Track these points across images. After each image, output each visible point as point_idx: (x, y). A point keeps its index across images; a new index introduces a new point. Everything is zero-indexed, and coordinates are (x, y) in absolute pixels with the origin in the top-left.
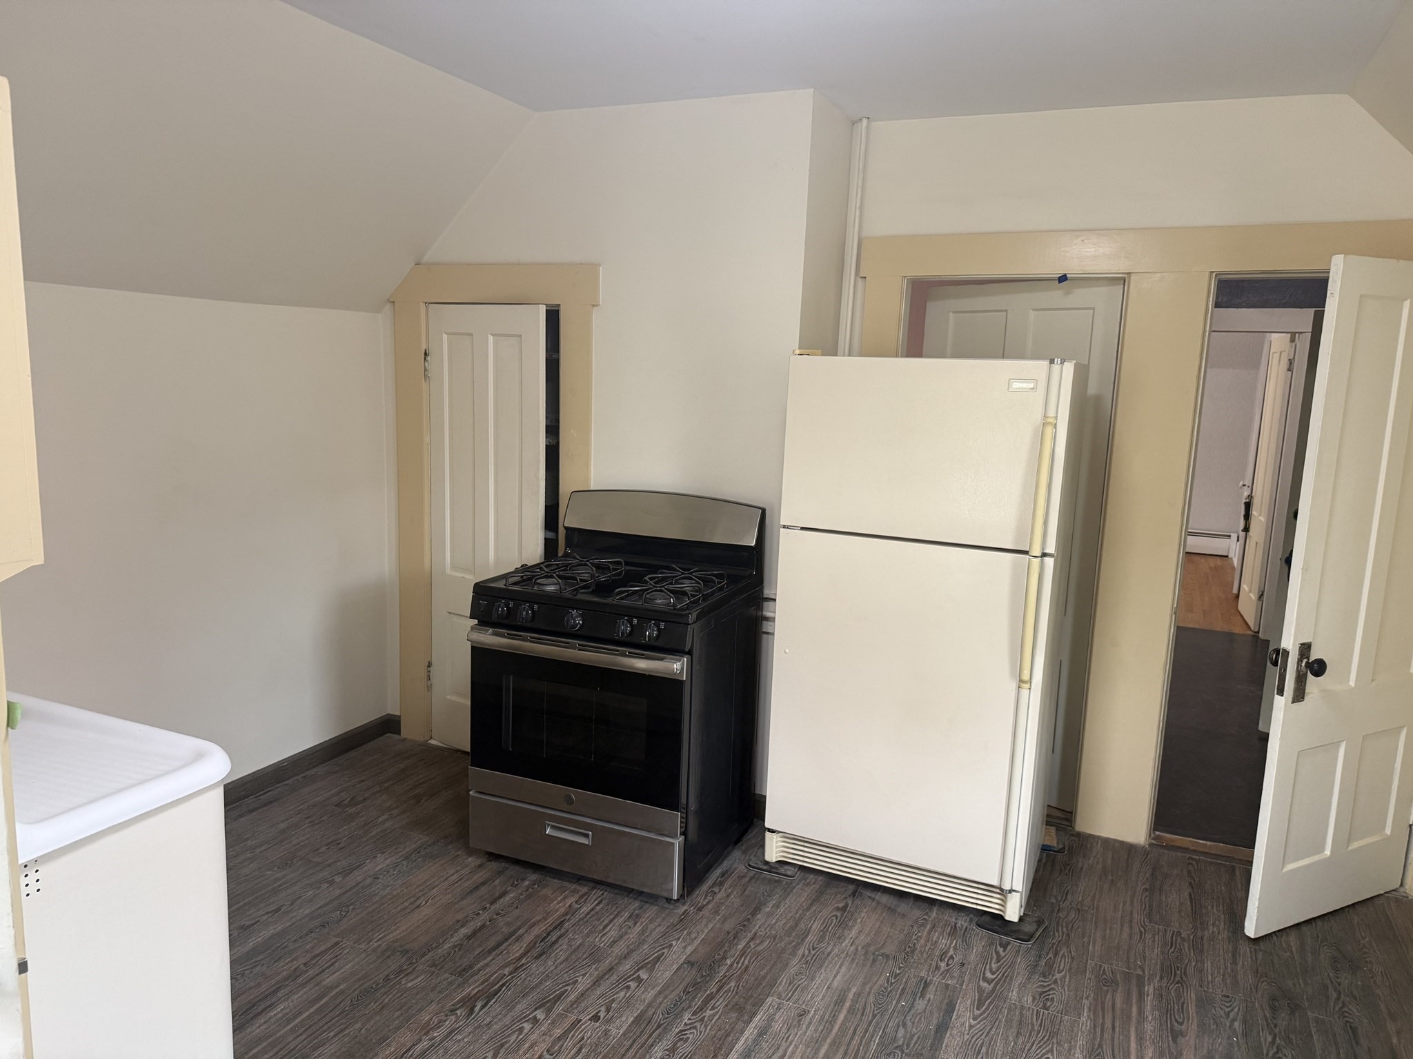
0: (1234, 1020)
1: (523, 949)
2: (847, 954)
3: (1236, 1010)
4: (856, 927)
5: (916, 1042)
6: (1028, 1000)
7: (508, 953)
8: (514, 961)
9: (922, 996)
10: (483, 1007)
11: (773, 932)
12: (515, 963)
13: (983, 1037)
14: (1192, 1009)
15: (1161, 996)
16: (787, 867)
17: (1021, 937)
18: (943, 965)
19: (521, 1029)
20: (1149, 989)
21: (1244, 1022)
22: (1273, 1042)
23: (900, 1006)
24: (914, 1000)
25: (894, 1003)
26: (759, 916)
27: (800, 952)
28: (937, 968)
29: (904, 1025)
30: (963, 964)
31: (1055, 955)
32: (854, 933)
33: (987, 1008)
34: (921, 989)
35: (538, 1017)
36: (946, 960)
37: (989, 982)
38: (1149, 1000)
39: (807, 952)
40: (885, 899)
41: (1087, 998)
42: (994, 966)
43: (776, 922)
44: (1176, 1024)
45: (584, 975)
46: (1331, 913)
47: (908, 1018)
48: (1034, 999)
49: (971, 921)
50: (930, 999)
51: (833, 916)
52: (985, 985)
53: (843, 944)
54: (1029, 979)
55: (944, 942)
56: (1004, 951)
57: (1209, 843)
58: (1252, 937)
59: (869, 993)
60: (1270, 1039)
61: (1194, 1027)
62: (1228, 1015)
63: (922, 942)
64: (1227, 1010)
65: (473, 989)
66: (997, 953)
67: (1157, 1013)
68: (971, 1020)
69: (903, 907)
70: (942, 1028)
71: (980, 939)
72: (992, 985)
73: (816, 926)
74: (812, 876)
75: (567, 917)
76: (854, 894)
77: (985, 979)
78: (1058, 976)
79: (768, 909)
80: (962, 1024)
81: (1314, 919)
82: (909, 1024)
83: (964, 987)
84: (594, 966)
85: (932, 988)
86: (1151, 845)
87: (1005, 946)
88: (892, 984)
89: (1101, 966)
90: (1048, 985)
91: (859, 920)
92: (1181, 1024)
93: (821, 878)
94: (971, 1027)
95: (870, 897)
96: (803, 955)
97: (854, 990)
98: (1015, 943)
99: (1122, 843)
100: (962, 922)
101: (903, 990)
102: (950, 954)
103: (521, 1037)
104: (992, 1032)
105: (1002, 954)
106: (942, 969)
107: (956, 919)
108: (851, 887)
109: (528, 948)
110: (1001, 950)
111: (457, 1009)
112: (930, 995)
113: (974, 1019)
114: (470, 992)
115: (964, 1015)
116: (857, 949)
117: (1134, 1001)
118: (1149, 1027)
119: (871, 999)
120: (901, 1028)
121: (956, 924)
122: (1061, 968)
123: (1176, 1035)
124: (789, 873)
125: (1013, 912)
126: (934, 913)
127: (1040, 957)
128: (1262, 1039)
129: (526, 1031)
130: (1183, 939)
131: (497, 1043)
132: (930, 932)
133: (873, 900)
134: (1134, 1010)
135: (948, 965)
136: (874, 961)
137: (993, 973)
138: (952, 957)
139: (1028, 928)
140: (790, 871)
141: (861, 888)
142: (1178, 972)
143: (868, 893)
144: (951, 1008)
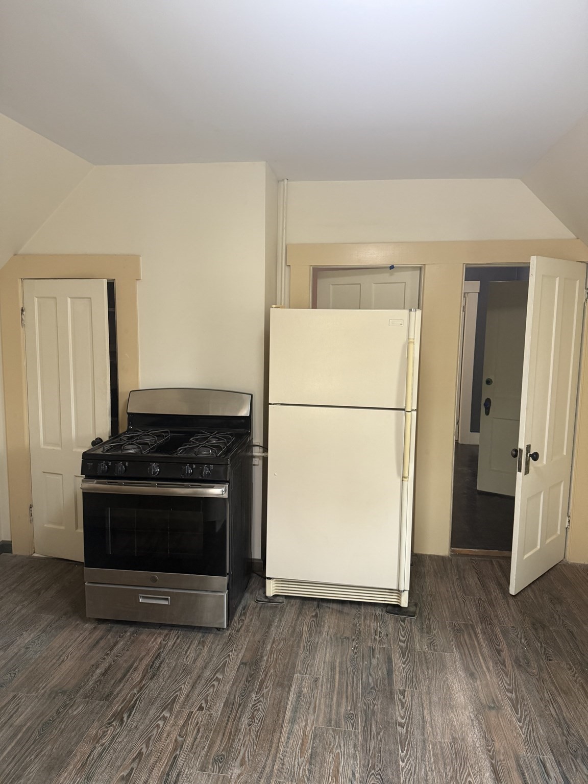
0: (521, 639)
1: (141, 675)
2: (327, 641)
3: (520, 633)
4: (326, 625)
5: (380, 683)
6: (425, 648)
7: (132, 679)
8: (138, 684)
9: (374, 657)
10: (128, 717)
11: (284, 637)
12: (139, 685)
13: (411, 672)
14: (501, 636)
15: (485, 633)
16: (278, 598)
17: (411, 615)
18: (377, 637)
19: (158, 726)
20: (478, 630)
21: (525, 638)
22: (541, 646)
23: (364, 665)
24: (371, 660)
25: (361, 663)
26: (272, 629)
27: (302, 645)
28: (375, 639)
29: (371, 675)
30: (387, 635)
31: (429, 620)
32: (326, 628)
33: (408, 657)
34: (372, 653)
35: (166, 715)
36: (378, 634)
37: (404, 642)
38: (480, 636)
39: (305, 644)
40: (335, 606)
41: (452, 641)
42: (403, 633)
43: (283, 630)
44: (497, 646)
45: (184, 683)
46: (540, 577)
47: (371, 671)
48: (428, 647)
49: (382, 611)
50: (378, 658)
51: (312, 621)
52: (402, 644)
53: (323, 636)
54: (422, 636)
55: (373, 625)
56: (404, 624)
57: (476, 550)
58: (514, 594)
59: (346, 661)
60: (539, 645)
61: (505, 646)
62: (517, 636)
63: (363, 626)
64: (516, 634)
65: (118, 707)
66: (402, 625)
67: (487, 642)
68: (403, 665)
69: (346, 609)
70: (390, 672)
71: (390, 619)
72: (405, 643)
73: (305, 629)
74: (293, 601)
75: (162, 650)
76: (318, 606)
77: (401, 641)
78: (435, 632)
79: (276, 624)
80: (399, 668)
81: (535, 581)
82: (373, 673)
83: (392, 647)
84: (189, 677)
85: (377, 651)
86: (451, 555)
87: (404, 621)
88: (356, 653)
89: (452, 623)
90: (432, 638)
91: (326, 621)
92: (499, 645)
93: (298, 601)
94: (404, 669)
95: (327, 607)
96: (304, 646)
97: (338, 661)
98: (408, 619)
99: (438, 556)
100: (378, 612)
101: (363, 655)
102: (379, 631)
103: (160, 730)
104: (415, 669)
105: (404, 626)
106: (378, 640)
107: (375, 611)
108: (315, 603)
109: (144, 674)
110: (402, 623)
111: (113, 722)
112: (377, 656)
113: (404, 664)
114: (117, 709)
115: (398, 663)
116: (331, 638)
117: (474, 638)
118: (486, 650)
119: (349, 664)
120: (370, 677)
121: (376, 614)
122: (435, 627)
123: (499, 652)
124: (280, 601)
125: (404, 603)
126: (363, 610)
127: (423, 624)
128: (537, 646)
129: (161, 726)
130: (483, 602)
131: (146, 737)
132: (364, 621)
133: (329, 608)
134: (476, 643)
135: (380, 637)
136: (342, 642)
137: (404, 637)
138: (380, 632)
139: (412, 609)
140: (281, 600)
141: (321, 602)
142: (488, 619)
143: (325, 605)
144: (390, 661)
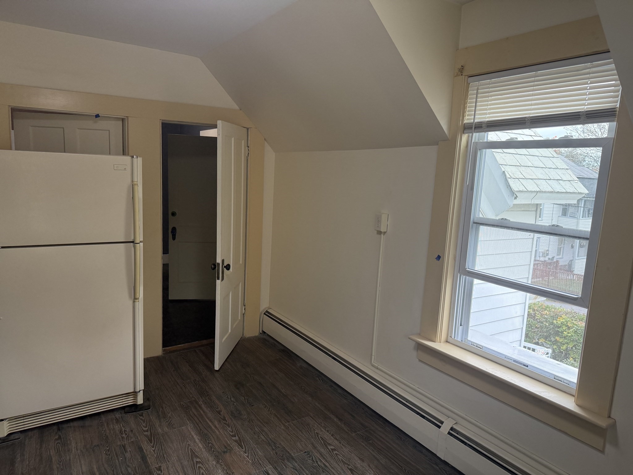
0: (231, 399)
2: (78, 455)
4: (73, 442)
5: (138, 469)
6: (166, 429)
9: (126, 452)
13: (161, 451)
14: (217, 401)
15: (205, 403)
17: (146, 408)
18: (124, 435)
20: (201, 403)
21: (234, 397)
22: (245, 399)
23: (120, 460)
24: (124, 455)
25: (117, 461)
30: (132, 431)
38: (203, 406)
41: (185, 417)
42: (144, 425)
44: (217, 409)
49: (121, 413)
51: (57, 443)
52: (146, 433)
54: (160, 422)
55: (117, 427)
56: (143, 417)
57: (182, 345)
58: (218, 370)
61: (222, 407)
62: (228, 397)
76: (59, 429)
80: (150, 452)
82: (130, 465)
83: (139, 439)
91: (71, 439)
93: (35, 431)
94: (154, 451)
95: (68, 427)
96: (58, 468)
97: (95, 467)
99: (153, 357)
112: (129, 450)
116: (81, 451)
117: (200, 410)
118: (210, 415)
119: (106, 466)
120: (128, 468)
121: (116, 417)
122: (168, 412)
123: (219, 412)
124: (17, 437)
125: (140, 400)
126: (103, 418)
127: (158, 412)
128: (242, 400)
130: (198, 381)
132: (108, 426)
133: (71, 427)
134: (202, 412)
137: (146, 427)
138: (125, 431)
139: (146, 404)
141: (59, 425)
142: (205, 392)
144: (141, 449)
